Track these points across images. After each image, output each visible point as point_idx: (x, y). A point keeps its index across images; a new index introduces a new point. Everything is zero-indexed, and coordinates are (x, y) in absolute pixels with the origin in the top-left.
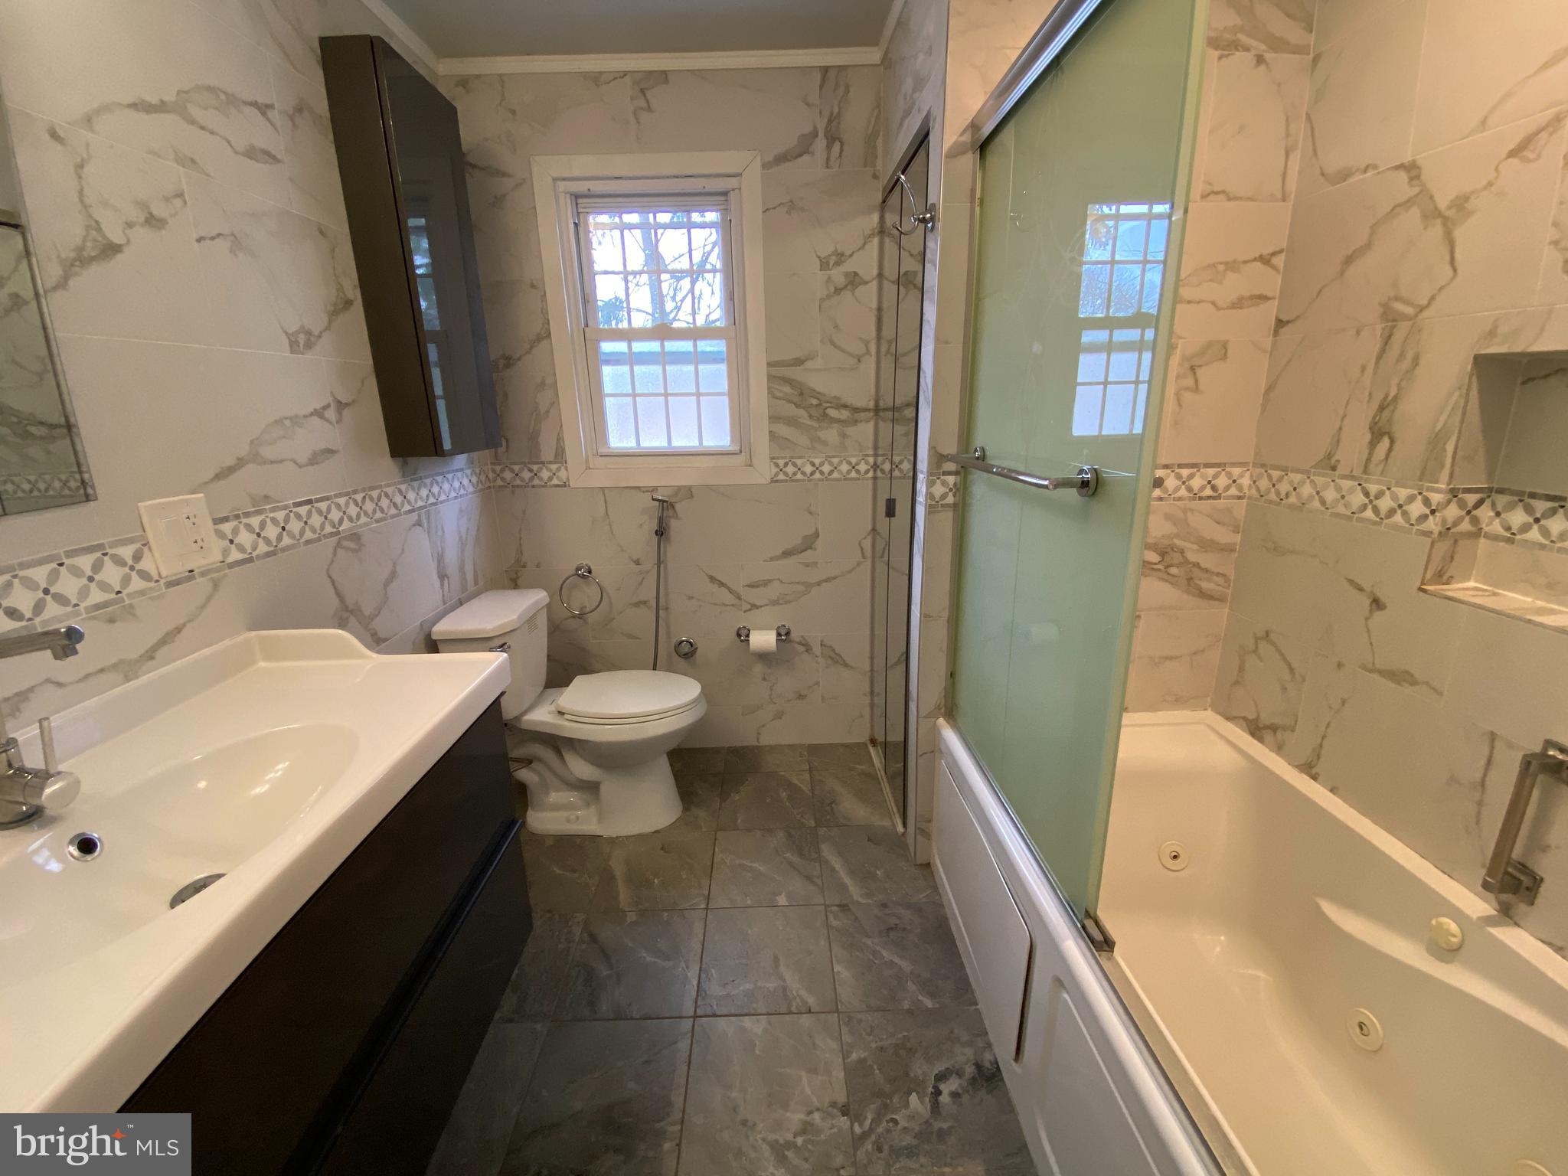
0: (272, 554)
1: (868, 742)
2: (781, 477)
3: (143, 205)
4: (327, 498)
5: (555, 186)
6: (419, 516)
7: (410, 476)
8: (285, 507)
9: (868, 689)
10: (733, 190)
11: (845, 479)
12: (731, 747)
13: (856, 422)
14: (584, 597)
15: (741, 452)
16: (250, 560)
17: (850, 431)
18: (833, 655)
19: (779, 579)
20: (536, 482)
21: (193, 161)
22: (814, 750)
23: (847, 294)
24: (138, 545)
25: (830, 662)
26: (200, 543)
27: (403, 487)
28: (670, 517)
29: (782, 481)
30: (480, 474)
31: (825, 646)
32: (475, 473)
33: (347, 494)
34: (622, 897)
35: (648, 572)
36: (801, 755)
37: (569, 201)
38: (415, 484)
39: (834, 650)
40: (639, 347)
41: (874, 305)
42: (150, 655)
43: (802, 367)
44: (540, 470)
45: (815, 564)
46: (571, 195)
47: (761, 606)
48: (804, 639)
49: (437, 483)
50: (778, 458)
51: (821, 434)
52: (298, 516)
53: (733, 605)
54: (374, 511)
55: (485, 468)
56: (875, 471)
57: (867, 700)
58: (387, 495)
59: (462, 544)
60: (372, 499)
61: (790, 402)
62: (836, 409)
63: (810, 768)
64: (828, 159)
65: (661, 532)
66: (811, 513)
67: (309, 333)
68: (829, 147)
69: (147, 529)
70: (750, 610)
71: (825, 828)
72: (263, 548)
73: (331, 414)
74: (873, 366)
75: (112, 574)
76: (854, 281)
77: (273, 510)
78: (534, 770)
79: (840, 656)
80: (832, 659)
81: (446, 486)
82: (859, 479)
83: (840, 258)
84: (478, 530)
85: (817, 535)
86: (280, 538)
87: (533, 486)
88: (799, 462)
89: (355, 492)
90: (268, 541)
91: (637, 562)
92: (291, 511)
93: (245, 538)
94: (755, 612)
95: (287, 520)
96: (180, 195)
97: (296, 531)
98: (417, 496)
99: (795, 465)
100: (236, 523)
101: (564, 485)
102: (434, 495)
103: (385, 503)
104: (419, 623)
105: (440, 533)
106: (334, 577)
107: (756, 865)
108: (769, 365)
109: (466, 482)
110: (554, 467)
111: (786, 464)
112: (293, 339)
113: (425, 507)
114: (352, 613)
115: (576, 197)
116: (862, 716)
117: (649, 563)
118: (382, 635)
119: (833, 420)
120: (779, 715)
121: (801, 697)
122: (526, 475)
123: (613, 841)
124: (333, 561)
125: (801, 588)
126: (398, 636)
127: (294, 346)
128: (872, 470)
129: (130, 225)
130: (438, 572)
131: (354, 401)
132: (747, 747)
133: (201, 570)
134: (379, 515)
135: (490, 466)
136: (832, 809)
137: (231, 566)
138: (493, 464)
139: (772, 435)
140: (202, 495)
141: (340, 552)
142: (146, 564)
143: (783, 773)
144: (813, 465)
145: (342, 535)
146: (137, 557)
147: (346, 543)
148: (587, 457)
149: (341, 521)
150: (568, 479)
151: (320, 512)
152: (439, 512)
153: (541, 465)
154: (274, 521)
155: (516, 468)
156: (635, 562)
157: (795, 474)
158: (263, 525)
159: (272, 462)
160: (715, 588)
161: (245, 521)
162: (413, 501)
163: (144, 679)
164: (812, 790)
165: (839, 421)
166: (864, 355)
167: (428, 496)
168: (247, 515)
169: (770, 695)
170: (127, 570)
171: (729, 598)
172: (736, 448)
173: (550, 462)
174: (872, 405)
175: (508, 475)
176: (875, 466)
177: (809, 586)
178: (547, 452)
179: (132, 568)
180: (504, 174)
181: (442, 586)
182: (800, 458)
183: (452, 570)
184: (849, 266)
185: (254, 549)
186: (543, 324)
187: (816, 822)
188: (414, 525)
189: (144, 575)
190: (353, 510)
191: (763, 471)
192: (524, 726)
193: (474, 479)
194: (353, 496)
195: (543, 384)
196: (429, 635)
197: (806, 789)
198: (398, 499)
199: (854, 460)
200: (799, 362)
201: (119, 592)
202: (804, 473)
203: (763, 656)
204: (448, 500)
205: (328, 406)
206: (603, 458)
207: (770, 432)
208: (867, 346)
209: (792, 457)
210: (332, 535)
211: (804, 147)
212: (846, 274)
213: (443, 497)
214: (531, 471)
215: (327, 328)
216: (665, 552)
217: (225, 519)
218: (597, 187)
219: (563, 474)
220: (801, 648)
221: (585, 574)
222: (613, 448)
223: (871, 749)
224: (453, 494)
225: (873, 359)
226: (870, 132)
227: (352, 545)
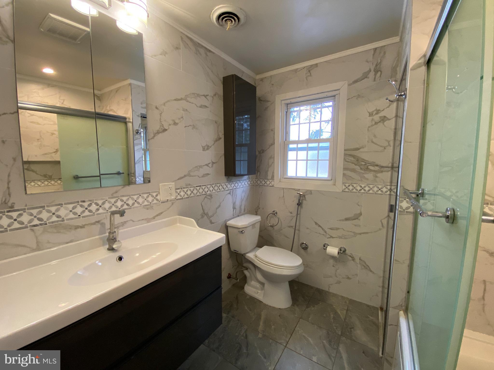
0: (188, 198)
1: (379, 308)
2: (347, 190)
3: (173, 120)
4: (205, 185)
5: (281, 102)
6: (230, 192)
7: (229, 181)
8: (194, 187)
9: (381, 285)
10: (337, 94)
11: (375, 194)
12: (317, 288)
13: (382, 172)
14: (274, 221)
15: (331, 180)
16: (182, 199)
17: (379, 175)
18: (365, 265)
19: (343, 229)
20: (266, 185)
21: (187, 110)
22: (352, 302)
23: (381, 124)
24: (157, 193)
25: (363, 267)
26: (171, 194)
27: (227, 184)
28: (303, 199)
29: (347, 192)
30: (251, 181)
31: (361, 260)
32: (250, 181)
33: (211, 185)
34: (260, 327)
35: (294, 216)
36: (346, 302)
37: (285, 106)
38: (231, 183)
39: (365, 263)
40: (300, 146)
41: (393, 127)
42: (154, 218)
43: (359, 151)
44: (267, 181)
45: (360, 226)
46: (286, 104)
47: (334, 238)
48: (352, 255)
49: (237, 183)
50: (346, 183)
51: (366, 176)
52: (197, 189)
53: (323, 235)
54: (217, 189)
55: (253, 180)
56: (390, 192)
57: (381, 289)
58: (222, 185)
59: (242, 200)
60: (217, 186)
61: (352, 163)
62: (373, 166)
63: (347, 309)
64: (375, 78)
65: (299, 204)
66: (359, 205)
67: (208, 146)
68: (375, 75)
69: (160, 190)
70: (330, 238)
71: (344, 338)
72: (186, 196)
73: (210, 165)
74: (391, 150)
75: (150, 199)
76: (384, 119)
77: (191, 187)
78: (248, 271)
79: (368, 266)
80: (364, 266)
81: (240, 184)
82: (382, 194)
83: (378, 112)
84: (248, 197)
85: (361, 214)
86: (191, 194)
87: (265, 186)
88: (355, 185)
89: (213, 184)
90: (187, 195)
91: (291, 213)
92: (195, 188)
93: (182, 194)
94: (331, 239)
95: (193, 190)
96: (182, 117)
97: (195, 193)
98: (230, 186)
99: (353, 186)
100: (181, 190)
101: (273, 186)
102: (235, 186)
103: (221, 187)
104: (224, 220)
105: (235, 197)
106: (202, 205)
107: (310, 339)
108: (345, 150)
109: (246, 183)
110: (271, 181)
111: (349, 186)
112: (204, 148)
113: (232, 189)
114: (206, 215)
115: (287, 104)
116: (377, 295)
117: (295, 214)
118: (213, 221)
119: (371, 171)
120: (339, 282)
121: (348, 278)
122: (263, 182)
123: (266, 305)
124: (203, 201)
125: (353, 234)
126: (217, 223)
127: (204, 149)
128: (389, 191)
129: (170, 125)
130: (233, 207)
131: (217, 162)
132: (324, 290)
133: (170, 200)
134: (218, 190)
135: (255, 179)
136: (351, 331)
137: (177, 200)
138: (256, 179)
139: (344, 175)
140: (174, 183)
141: (206, 199)
142: (158, 197)
143: (335, 307)
144: (361, 187)
145: (207, 195)
146: (157, 196)
147: (208, 197)
148: (280, 179)
149: (207, 191)
150: (274, 184)
151: (202, 188)
152: (236, 191)
153: (267, 180)
154: (190, 190)
155: (261, 180)
156: (290, 212)
157: (353, 190)
158: (187, 191)
159: (193, 176)
160: (317, 227)
161: (183, 189)
162: (229, 187)
163: (151, 223)
164: (345, 319)
165: (374, 171)
166: (387, 146)
167: (234, 186)
168: (184, 188)
169: (336, 273)
170: (154, 198)
171: (322, 232)
172: (330, 178)
173: (270, 179)
174: (390, 165)
175: (259, 182)
176: (391, 190)
177: (355, 234)
178: (270, 177)
179: (155, 198)
180: (268, 101)
181: (233, 211)
182: (355, 184)
183: (237, 207)
184: (382, 114)
185: (184, 196)
186: (273, 141)
187: (342, 333)
188: (228, 194)
189: (157, 200)
190: (211, 189)
191: (339, 188)
192: (246, 257)
193: (249, 183)
194: (212, 185)
195: (271, 157)
196: (226, 224)
197: (342, 317)
198: (225, 187)
199: (380, 187)
200: (358, 149)
201: (151, 203)
202: (357, 190)
203: (333, 257)
204: (240, 188)
205: (210, 163)
206: (285, 179)
207: (343, 174)
208: (389, 143)
209: (352, 183)
210: (204, 194)
211: (365, 76)
212: (380, 117)
213: (238, 187)
214: (265, 181)
215: (213, 145)
216: (300, 211)
217: (179, 189)
218: (293, 101)
219: (273, 183)
220: (350, 258)
221: (275, 214)
222: (289, 176)
223: (380, 312)
224: (242, 186)
225: (392, 148)
226: (394, 66)
227: (209, 197)
